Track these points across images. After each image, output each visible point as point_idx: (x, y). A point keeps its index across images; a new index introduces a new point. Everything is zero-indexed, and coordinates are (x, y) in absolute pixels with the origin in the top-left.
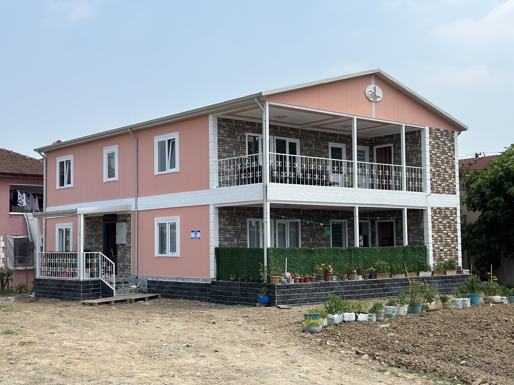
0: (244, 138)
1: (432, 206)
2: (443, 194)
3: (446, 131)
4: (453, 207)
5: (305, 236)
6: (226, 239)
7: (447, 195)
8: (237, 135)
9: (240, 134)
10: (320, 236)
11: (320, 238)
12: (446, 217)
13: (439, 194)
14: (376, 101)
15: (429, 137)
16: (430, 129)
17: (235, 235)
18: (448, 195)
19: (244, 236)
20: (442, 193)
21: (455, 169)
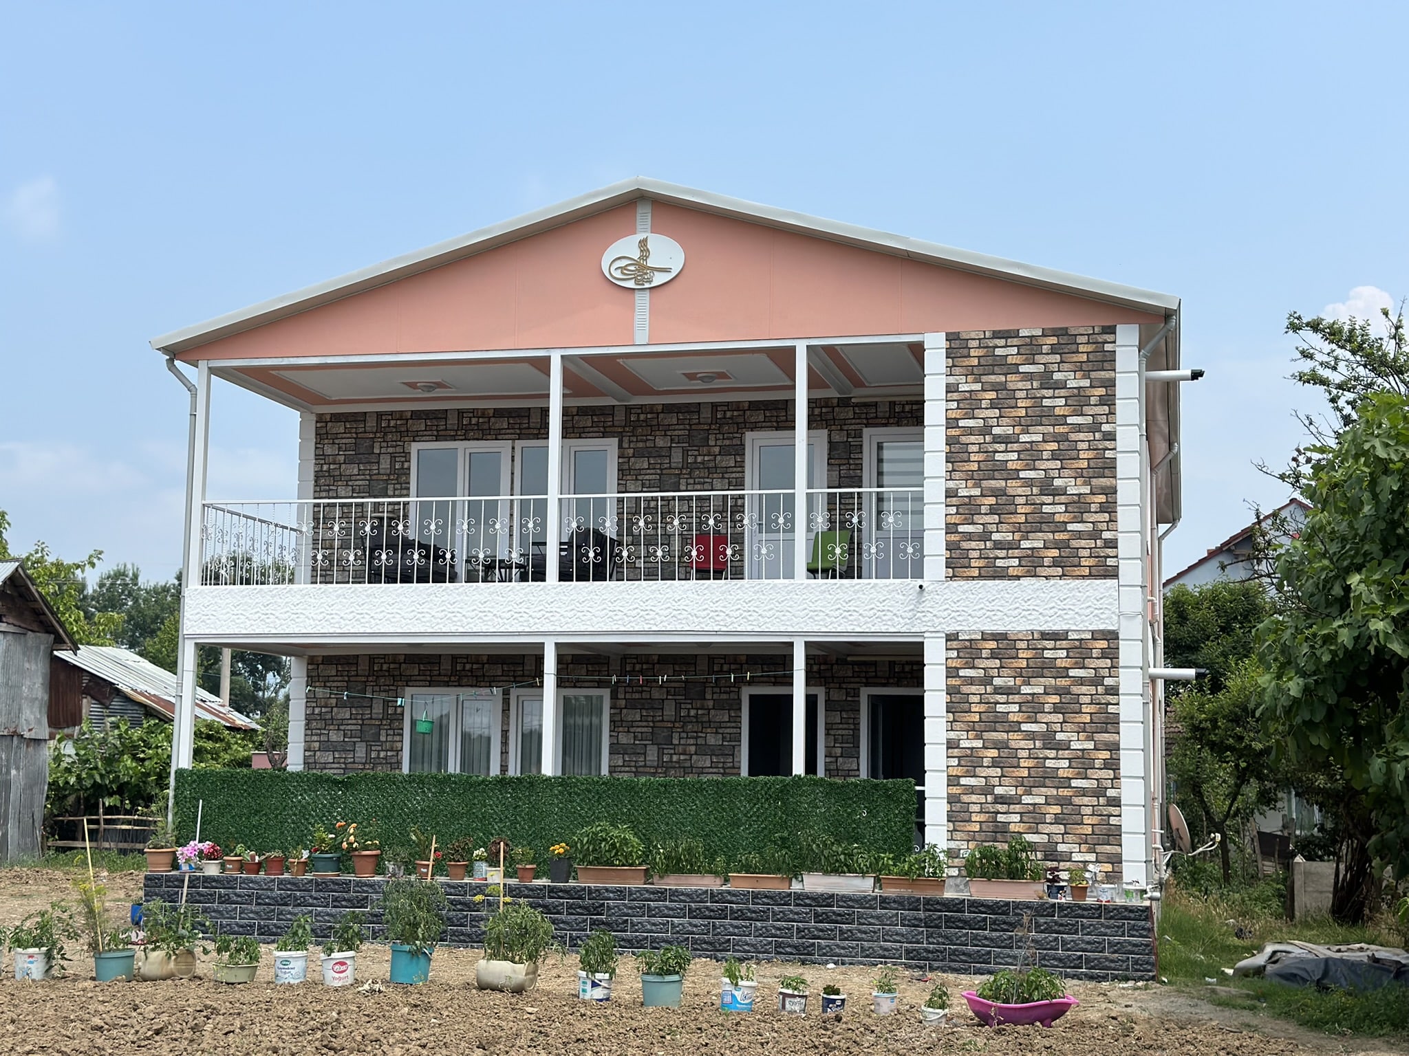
0: (403, 459)
1: (952, 628)
2: (1025, 582)
3: (1060, 332)
4: (1090, 628)
5: (624, 739)
6: (327, 746)
7: (1052, 582)
8: (379, 454)
9: (391, 450)
10: (692, 741)
11: (693, 749)
12: (1042, 667)
13: (997, 582)
14: (647, 285)
15: (944, 370)
16: (950, 337)
17: (359, 734)
18: (1062, 582)
19: (390, 738)
20: (1018, 578)
21: (1115, 477)
